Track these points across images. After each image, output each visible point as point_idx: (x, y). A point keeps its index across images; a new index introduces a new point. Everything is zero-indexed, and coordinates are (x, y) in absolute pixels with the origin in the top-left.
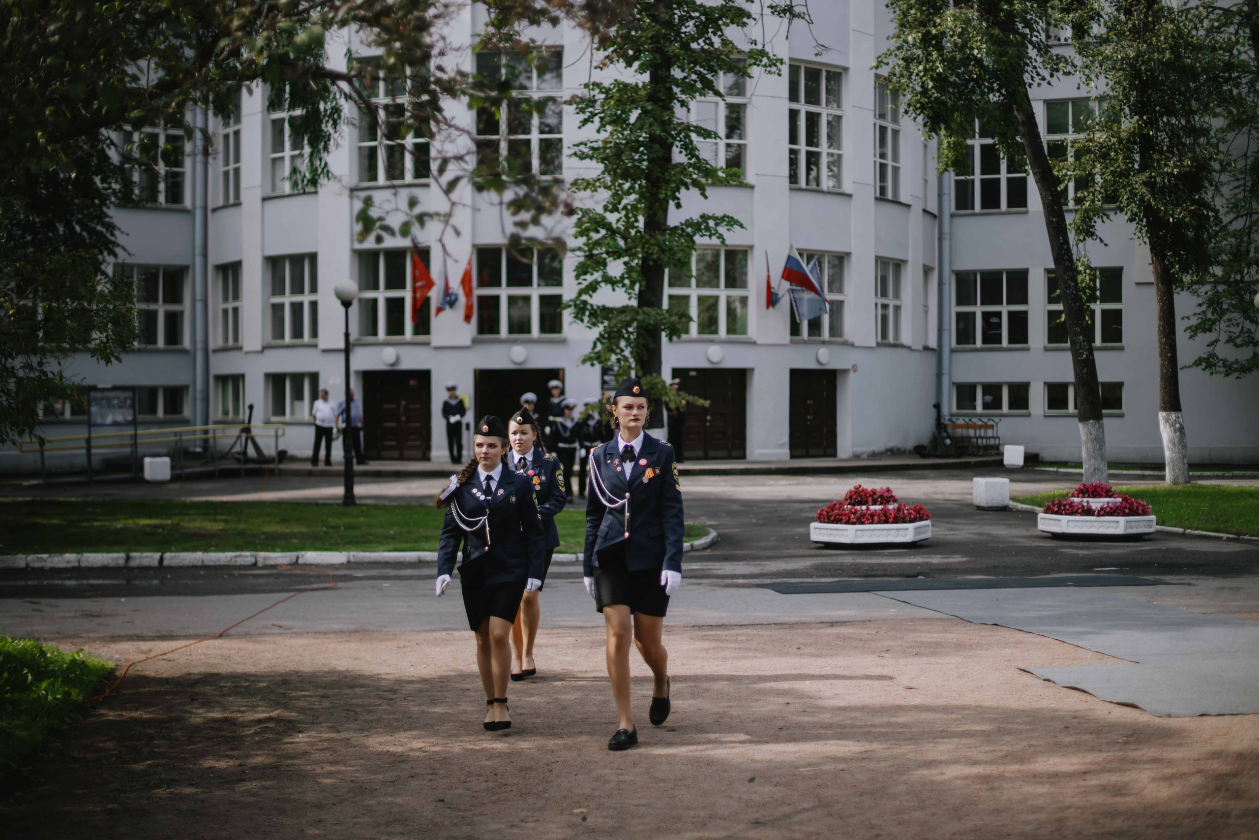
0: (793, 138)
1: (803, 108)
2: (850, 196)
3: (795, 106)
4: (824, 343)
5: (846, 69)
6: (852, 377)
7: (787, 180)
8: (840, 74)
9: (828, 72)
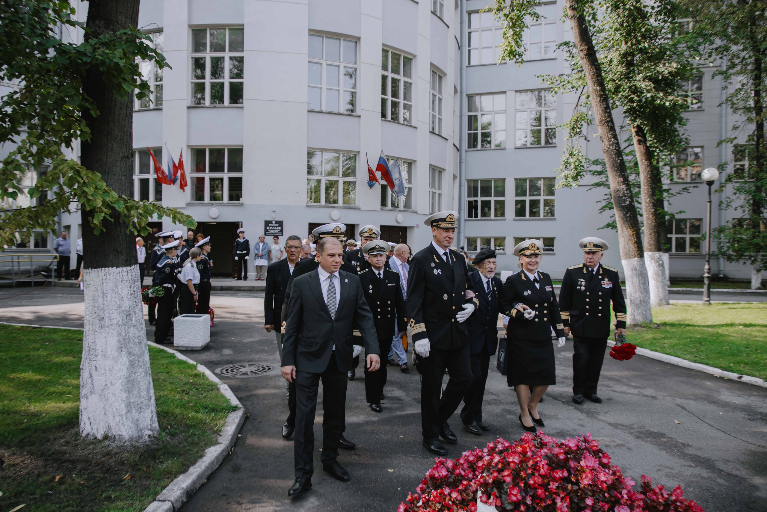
0: (384, 92)
1: (390, 75)
2: (416, 128)
3: (385, 73)
4: (400, 211)
5: (415, 56)
6: (416, 231)
7: (380, 114)
8: (411, 59)
9: (405, 58)
